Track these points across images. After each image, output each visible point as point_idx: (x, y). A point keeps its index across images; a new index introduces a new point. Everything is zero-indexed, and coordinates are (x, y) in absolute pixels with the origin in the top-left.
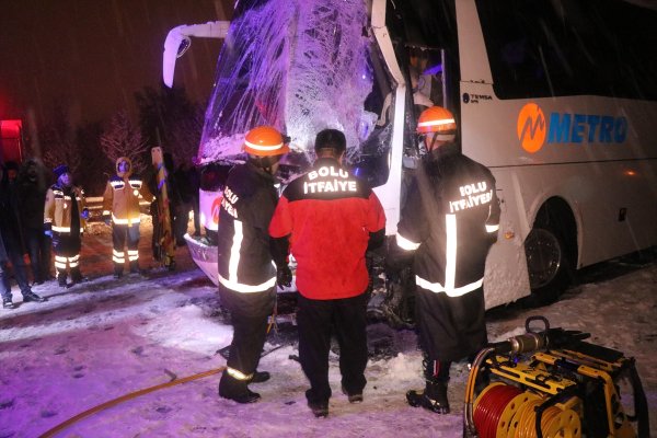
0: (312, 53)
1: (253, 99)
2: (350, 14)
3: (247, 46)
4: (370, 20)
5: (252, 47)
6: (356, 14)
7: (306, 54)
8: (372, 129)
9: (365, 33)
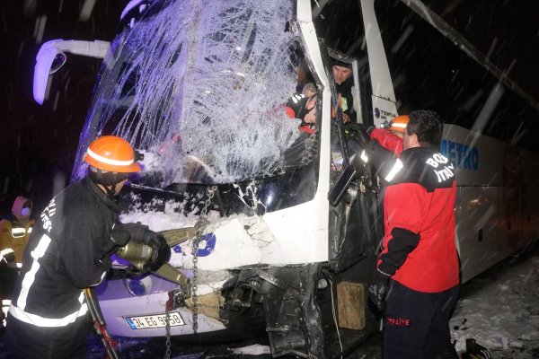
0: (215, 57)
1: (139, 114)
2: (268, 10)
3: (134, 58)
4: (295, 13)
5: (140, 58)
6: (278, 10)
7: (207, 59)
8: (296, 135)
9: (287, 28)
